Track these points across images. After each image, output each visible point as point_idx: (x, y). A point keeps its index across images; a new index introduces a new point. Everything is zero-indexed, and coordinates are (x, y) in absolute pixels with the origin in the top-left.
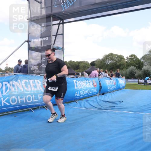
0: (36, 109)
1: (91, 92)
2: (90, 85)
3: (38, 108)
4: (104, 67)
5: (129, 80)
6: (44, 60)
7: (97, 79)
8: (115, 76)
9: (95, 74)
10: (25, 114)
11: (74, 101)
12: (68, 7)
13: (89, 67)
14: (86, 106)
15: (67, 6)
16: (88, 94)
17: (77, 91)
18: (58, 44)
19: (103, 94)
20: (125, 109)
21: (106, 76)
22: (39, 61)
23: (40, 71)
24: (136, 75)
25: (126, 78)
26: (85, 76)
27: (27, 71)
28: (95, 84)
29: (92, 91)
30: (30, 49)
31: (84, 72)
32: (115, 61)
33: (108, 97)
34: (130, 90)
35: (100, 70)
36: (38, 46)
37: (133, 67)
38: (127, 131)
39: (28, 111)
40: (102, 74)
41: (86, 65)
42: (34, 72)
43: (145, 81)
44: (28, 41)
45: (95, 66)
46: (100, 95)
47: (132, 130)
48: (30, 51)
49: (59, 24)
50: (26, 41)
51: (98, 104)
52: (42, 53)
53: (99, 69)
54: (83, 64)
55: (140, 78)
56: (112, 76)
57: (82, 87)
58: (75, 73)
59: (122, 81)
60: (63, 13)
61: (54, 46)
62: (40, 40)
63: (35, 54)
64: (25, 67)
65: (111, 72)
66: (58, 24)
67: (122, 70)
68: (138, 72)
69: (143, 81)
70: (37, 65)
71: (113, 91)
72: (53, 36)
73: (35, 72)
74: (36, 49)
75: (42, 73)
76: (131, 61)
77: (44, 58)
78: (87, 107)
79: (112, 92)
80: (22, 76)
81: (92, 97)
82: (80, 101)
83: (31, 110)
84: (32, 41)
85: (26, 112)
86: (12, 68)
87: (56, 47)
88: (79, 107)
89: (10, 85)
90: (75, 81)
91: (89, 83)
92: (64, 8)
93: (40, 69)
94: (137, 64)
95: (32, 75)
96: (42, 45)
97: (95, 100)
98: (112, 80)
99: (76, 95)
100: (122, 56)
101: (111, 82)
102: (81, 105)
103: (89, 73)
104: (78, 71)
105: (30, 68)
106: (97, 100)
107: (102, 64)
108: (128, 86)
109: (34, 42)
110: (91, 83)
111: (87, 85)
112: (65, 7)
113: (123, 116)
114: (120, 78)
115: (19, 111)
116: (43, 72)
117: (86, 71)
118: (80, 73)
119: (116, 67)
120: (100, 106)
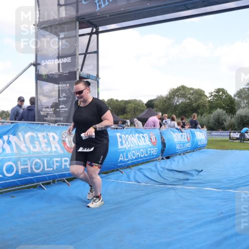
0: (49, 183)
1: (147, 153)
2: (145, 142)
3: (53, 183)
4: (170, 110)
5: (214, 133)
6: (64, 97)
7: (157, 131)
8: (189, 126)
9: (154, 122)
10: (31, 193)
11: (117, 170)
12: (107, 3)
13: (143, 111)
14: (137, 178)
15: (104, 3)
16: (141, 158)
17: (123, 153)
18: (89, 70)
19: (168, 158)
20: (206, 184)
21: (174, 126)
22: (55, 100)
23: (57, 117)
24: (226, 124)
25: (208, 130)
26: (136, 125)
27: (34, 117)
28: (154, 140)
29: (149, 152)
30: (39, 77)
31: (135, 119)
32: (189, 99)
33: (176, 163)
34: (215, 150)
35: (162, 115)
36: (54, 73)
37: (221, 110)
38: (211, 222)
39: (35, 187)
40: (166, 122)
41: (139, 106)
42: (47, 119)
43: (242, 135)
44: (36, 65)
45: (155, 109)
46: (163, 159)
47: (218, 220)
48: (38, 81)
49: (91, 34)
50: (31, 64)
51: (160, 175)
52: (61, 85)
53: (160, 114)
54: (133, 105)
55: (232, 130)
56: (183, 127)
57: (132, 146)
58: (118, 121)
59: (201, 135)
60: (98, 14)
61: (81, 73)
62: (57, 61)
63: (48, 87)
64: (30, 109)
65: (182, 119)
66: (88, 34)
67: (202, 115)
68: (229, 120)
69: (239, 134)
70: (52, 107)
71: (185, 152)
72: (80, 54)
73: (49, 118)
74: (50, 79)
75: (60, 121)
76: (217, 100)
77: (64, 95)
78: (139, 180)
79: (184, 154)
80: (24, 126)
81: (148, 162)
82: (128, 170)
83: (40, 186)
84: (43, 63)
85: (32, 189)
86: (7, 112)
87: (84, 74)
88: (125, 180)
89: (4, 142)
90: (118, 135)
91: (144, 138)
92: (100, 6)
93: (56, 113)
94: (228, 106)
95: (43, 124)
96: (61, 71)
97: (153, 168)
98: (183, 134)
99: (120, 159)
100: (201, 91)
101: (182, 136)
102: (128, 177)
103: (144, 121)
104: (125, 116)
105: (39, 112)
106: (157, 168)
107: (166, 105)
108: (211, 144)
109: (45, 66)
110: (147, 139)
111: (140, 142)
112: (101, 4)
113: (203, 196)
114: (198, 130)
115: (19, 187)
116: (62, 119)
117: (139, 116)
118: (128, 121)
119: (190, 110)
120: (163, 178)
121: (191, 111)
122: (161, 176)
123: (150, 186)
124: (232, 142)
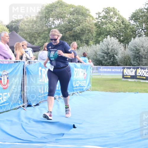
5: (102, 69)
24: (119, 57)
25: (95, 65)
55: (126, 65)
97: (15, 120)
106: (19, 119)
119: (70, 36)
120: (29, 133)
121: (71, 38)
122: (26, 131)
123: (9, 145)
124: (126, 81)
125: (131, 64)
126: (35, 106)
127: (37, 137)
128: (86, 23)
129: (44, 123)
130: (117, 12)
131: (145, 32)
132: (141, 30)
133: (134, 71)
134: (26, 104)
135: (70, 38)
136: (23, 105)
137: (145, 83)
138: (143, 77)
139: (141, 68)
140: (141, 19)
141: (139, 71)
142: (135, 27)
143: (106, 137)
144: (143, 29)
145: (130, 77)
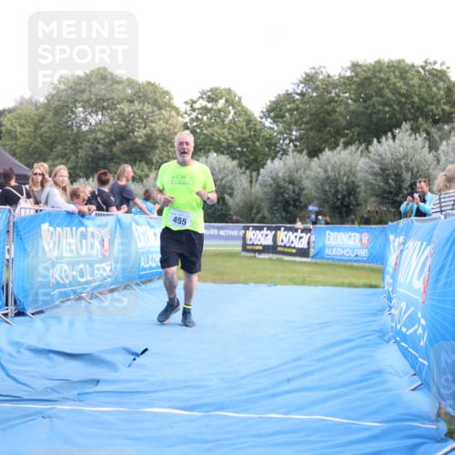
24: (233, 202)
33: (65, 327)
46: (19, 314)
55: (251, 221)
68: (243, 187)
71: (99, 292)
76: (208, 125)
94: (243, 144)
120: (14, 379)
122: (6, 373)
124: (251, 257)
125: (262, 220)
126: (33, 314)
127: (33, 388)
128: (161, 122)
129: (51, 355)
130: (237, 98)
131: (295, 146)
132: (287, 142)
133: (271, 234)
134: (11, 309)
135: (123, 157)
136: (5, 312)
137: (294, 262)
138: (289, 250)
139: (287, 229)
140: (287, 115)
141: (282, 235)
142: (275, 134)
143: (197, 387)
144: (291, 141)
145: (261, 248)
